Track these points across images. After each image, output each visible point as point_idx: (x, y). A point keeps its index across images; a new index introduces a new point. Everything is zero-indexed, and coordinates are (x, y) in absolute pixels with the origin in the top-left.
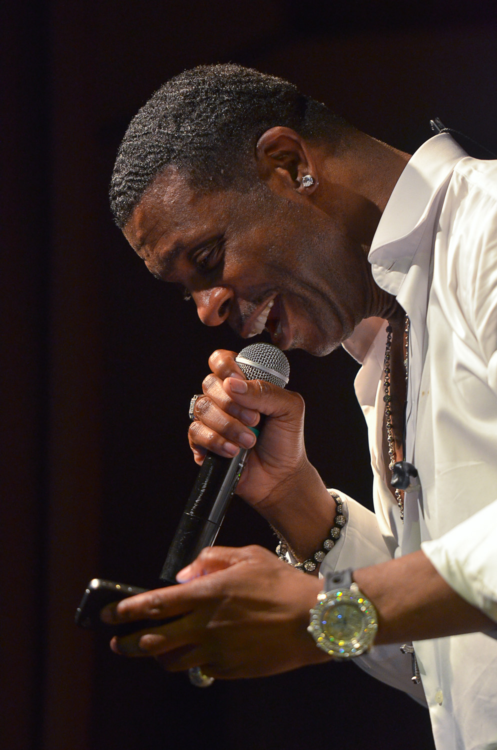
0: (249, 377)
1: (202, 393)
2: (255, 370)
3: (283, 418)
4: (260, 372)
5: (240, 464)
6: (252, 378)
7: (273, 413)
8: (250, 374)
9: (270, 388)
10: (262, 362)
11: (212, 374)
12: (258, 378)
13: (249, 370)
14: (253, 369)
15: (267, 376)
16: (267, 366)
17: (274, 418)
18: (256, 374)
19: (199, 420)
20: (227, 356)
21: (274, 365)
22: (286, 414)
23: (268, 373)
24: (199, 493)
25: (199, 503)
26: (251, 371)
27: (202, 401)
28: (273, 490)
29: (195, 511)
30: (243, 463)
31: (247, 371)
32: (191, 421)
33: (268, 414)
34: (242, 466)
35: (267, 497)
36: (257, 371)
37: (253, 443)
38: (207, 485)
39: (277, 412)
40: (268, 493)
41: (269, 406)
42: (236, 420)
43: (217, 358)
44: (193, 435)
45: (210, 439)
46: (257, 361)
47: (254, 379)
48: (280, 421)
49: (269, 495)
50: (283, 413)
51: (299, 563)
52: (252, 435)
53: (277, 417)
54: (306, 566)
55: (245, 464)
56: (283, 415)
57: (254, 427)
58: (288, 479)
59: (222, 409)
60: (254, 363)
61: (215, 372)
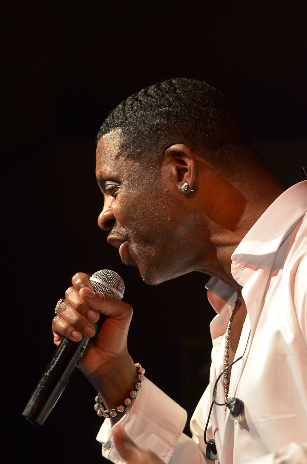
0: (97, 290)
1: (65, 298)
2: (101, 286)
3: (118, 318)
4: (104, 288)
5: (83, 347)
6: (98, 291)
7: (111, 314)
8: (97, 288)
9: (110, 298)
10: (106, 281)
11: (72, 287)
12: (102, 291)
13: (97, 285)
14: (99, 285)
15: (108, 290)
16: (109, 284)
17: (111, 317)
18: (101, 289)
19: (60, 315)
20: (84, 276)
21: (114, 284)
22: (120, 315)
23: (109, 289)
24: (54, 361)
25: (54, 368)
26: (98, 286)
27: (64, 303)
28: (101, 367)
29: (50, 373)
30: (86, 346)
31: (95, 286)
32: (55, 315)
33: (107, 314)
34: (85, 348)
35: (96, 371)
36: (102, 287)
37: (93, 334)
38: (60, 357)
39: (114, 313)
40: (97, 368)
41: (108, 309)
42: (84, 317)
43: (77, 278)
44: (55, 324)
45: (64, 327)
46: (103, 280)
47: (100, 292)
48: (115, 319)
49: (98, 370)
50: (117, 314)
51: (107, 411)
52: (93, 328)
53: (114, 317)
54: (111, 413)
55: (87, 347)
56: (117, 316)
57: (95, 323)
58: (112, 361)
59: (75, 310)
60: (101, 281)
61: (75, 286)
